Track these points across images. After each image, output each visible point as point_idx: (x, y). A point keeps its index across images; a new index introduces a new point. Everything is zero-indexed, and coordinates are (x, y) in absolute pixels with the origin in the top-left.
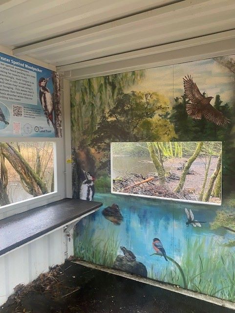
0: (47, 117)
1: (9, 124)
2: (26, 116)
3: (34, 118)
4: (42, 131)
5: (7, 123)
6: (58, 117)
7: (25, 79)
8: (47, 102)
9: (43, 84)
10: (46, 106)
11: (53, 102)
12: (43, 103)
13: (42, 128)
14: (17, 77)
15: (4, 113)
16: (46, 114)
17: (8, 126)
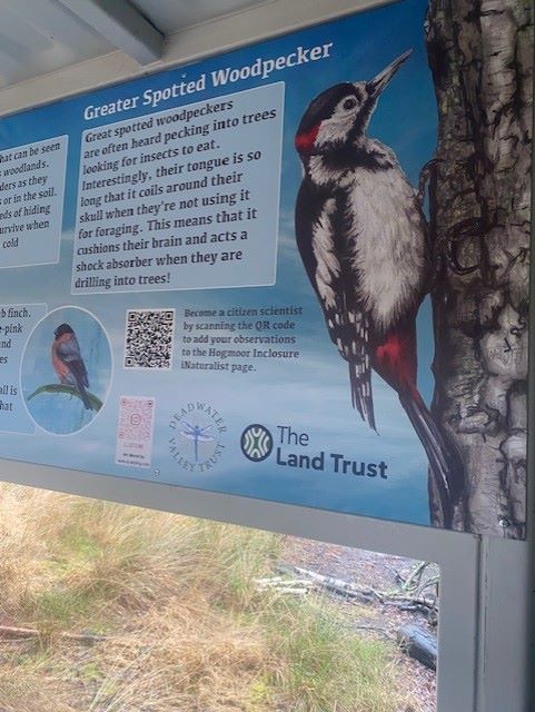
0: (353, 360)
1: (99, 405)
2: (192, 359)
3: (245, 369)
4: (294, 461)
5: (92, 403)
6: (478, 351)
7: (206, 156)
8: (361, 243)
9: (332, 130)
10: (347, 281)
11: (430, 231)
12: (326, 262)
13: (302, 439)
14: (158, 164)
15: (85, 354)
16: (342, 333)
17: (97, 416)
